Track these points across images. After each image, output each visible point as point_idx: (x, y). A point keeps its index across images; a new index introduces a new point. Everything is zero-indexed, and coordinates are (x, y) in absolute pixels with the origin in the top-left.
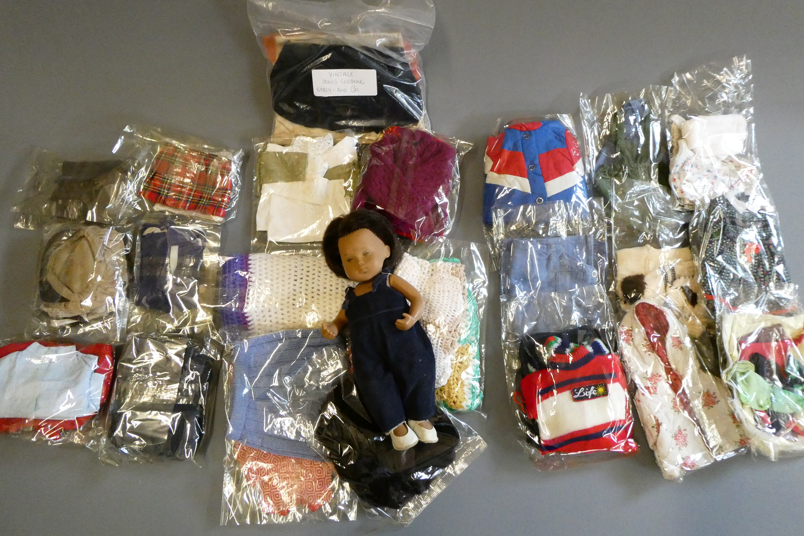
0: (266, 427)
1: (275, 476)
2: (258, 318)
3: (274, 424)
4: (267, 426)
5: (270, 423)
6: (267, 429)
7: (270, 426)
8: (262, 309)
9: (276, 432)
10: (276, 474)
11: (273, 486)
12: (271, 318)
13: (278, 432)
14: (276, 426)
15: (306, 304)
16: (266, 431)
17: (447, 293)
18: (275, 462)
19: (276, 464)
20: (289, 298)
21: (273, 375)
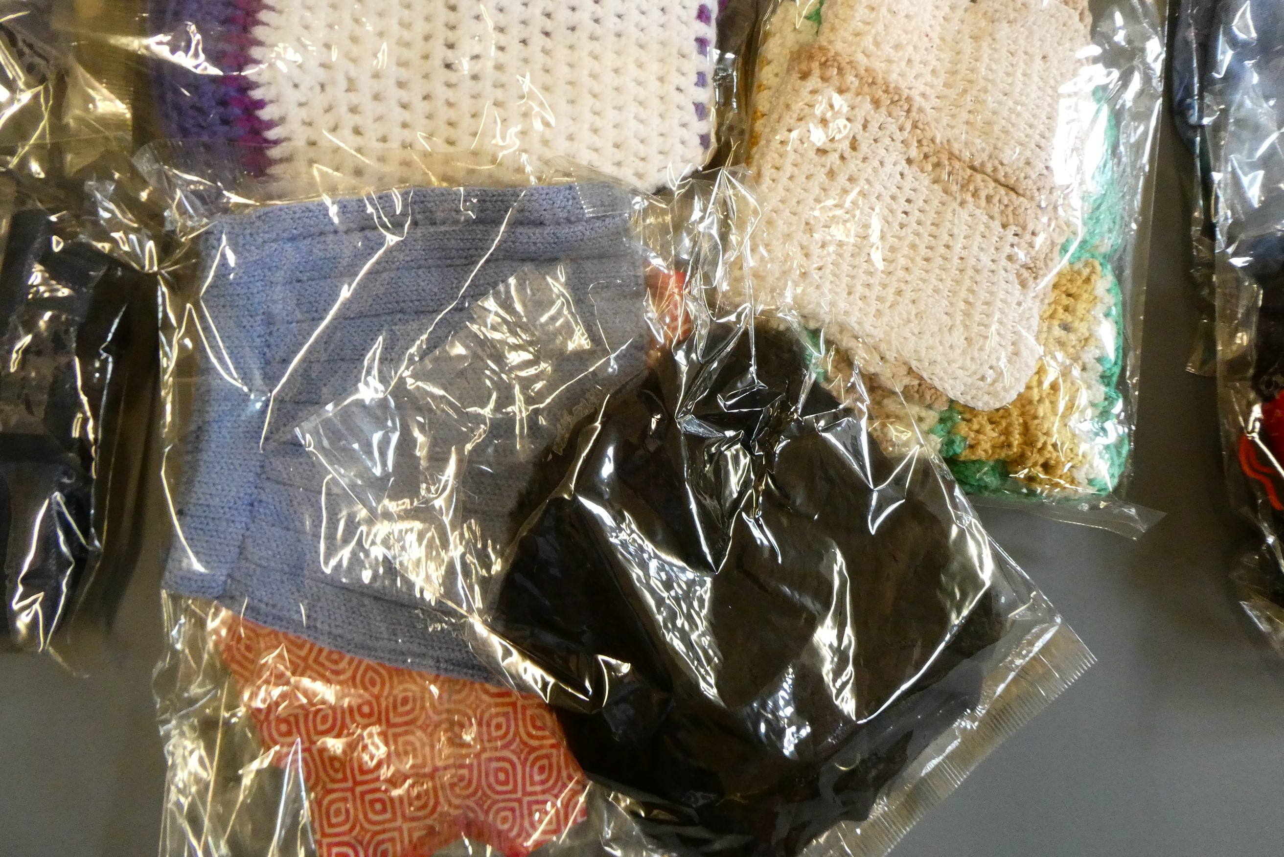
0: (328, 556)
1: (371, 735)
2: (303, 113)
3: (360, 543)
4: (331, 550)
5: (346, 541)
6: (333, 562)
7: (345, 554)
8: (322, 75)
9: (366, 576)
10: (375, 729)
11: (363, 772)
12: (357, 119)
13: (375, 577)
14: (367, 554)
15: (499, 67)
16: (328, 571)
17: (1038, 63)
18: (373, 684)
19: (376, 690)
20: (427, 38)
21: (360, 358)
